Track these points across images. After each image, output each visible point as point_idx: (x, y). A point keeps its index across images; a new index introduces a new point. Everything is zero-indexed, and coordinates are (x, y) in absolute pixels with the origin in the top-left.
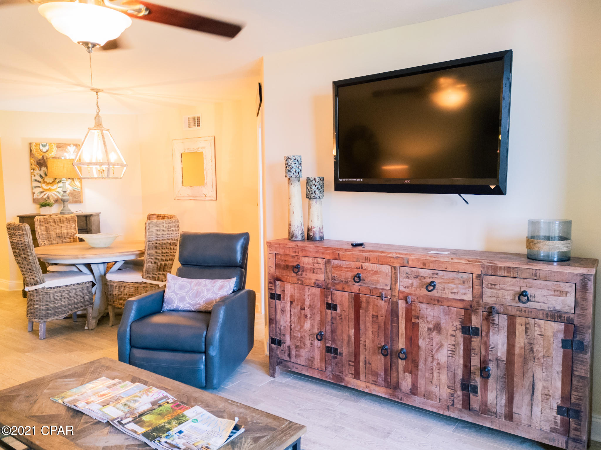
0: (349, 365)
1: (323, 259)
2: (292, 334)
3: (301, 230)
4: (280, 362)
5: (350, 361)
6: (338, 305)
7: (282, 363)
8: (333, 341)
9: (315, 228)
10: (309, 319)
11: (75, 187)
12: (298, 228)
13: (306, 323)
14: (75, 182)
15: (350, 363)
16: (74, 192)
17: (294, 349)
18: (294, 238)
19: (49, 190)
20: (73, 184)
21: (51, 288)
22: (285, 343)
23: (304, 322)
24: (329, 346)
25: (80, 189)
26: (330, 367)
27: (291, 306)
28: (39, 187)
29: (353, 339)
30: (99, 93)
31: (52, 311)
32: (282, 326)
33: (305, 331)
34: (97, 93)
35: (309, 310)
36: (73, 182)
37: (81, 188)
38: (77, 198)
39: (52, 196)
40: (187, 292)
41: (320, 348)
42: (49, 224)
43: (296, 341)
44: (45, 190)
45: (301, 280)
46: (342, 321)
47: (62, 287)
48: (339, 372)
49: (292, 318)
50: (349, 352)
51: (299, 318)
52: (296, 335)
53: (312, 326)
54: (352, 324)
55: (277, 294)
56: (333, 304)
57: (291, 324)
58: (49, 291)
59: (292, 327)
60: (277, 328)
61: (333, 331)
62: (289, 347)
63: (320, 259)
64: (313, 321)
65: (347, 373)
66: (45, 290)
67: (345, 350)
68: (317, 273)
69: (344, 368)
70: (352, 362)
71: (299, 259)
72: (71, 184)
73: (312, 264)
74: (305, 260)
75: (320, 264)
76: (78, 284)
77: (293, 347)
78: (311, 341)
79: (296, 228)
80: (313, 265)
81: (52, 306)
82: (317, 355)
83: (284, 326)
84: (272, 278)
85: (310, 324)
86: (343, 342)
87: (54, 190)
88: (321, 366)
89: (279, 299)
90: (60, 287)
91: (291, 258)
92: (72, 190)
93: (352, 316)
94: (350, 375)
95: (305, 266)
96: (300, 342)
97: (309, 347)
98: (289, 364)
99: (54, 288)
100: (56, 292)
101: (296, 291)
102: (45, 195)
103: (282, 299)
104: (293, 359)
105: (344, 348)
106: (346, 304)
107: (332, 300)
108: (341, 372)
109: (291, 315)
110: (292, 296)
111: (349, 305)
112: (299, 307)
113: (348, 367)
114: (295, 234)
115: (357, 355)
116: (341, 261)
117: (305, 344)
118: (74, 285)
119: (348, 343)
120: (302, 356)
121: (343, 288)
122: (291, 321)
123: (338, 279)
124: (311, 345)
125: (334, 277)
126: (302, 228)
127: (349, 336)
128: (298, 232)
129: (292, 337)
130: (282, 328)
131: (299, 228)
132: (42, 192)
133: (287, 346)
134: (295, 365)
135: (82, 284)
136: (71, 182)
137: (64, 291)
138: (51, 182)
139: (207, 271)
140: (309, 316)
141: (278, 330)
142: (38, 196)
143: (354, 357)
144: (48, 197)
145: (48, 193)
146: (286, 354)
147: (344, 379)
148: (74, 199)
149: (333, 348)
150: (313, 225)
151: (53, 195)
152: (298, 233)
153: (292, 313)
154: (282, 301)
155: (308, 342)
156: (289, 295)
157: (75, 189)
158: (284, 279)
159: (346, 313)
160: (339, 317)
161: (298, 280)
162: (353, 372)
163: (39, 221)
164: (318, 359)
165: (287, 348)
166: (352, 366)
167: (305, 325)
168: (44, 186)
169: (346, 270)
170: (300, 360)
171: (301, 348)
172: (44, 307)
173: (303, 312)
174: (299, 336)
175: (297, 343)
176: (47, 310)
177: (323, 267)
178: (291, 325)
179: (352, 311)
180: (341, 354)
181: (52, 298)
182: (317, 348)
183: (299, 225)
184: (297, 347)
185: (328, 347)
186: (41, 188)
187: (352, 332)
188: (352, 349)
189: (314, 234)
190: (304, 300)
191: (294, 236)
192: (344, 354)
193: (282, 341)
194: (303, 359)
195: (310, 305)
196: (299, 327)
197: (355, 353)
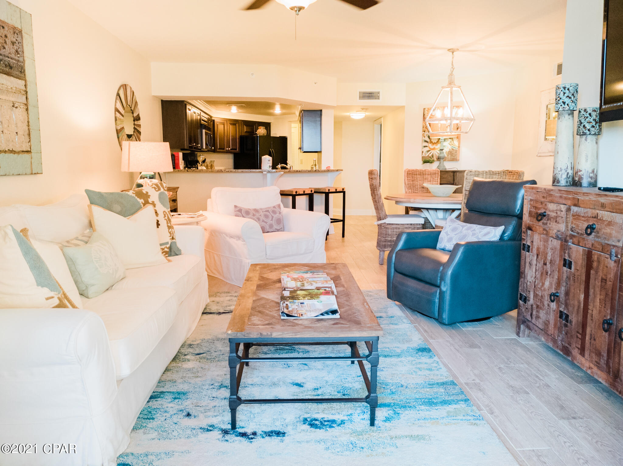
0: (577, 337)
1: (565, 205)
2: (535, 291)
3: (566, 174)
4: (524, 322)
5: (578, 332)
6: (573, 263)
7: (525, 322)
8: (567, 305)
9: (581, 171)
10: (549, 276)
11: (453, 146)
12: (561, 171)
13: (546, 281)
14: (454, 141)
15: (578, 335)
16: (452, 150)
17: (535, 309)
18: (556, 182)
19: (434, 149)
20: (453, 143)
21: (390, 224)
22: (529, 301)
23: (545, 279)
24: (562, 310)
25: (457, 148)
26: (561, 336)
27: (537, 260)
28: (427, 146)
29: (582, 305)
30: (454, 53)
31: (389, 243)
32: (529, 282)
33: (545, 290)
34: (453, 52)
35: (549, 265)
36: (452, 141)
37: (459, 147)
38: (453, 156)
39: (436, 155)
40: (456, 235)
41: (555, 311)
42: (416, 176)
43: (537, 300)
44: (431, 149)
45: (546, 230)
46: (574, 282)
47: (399, 224)
48: (568, 344)
49: (537, 273)
50: (578, 321)
51: (542, 274)
52: (538, 293)
53: (551, 284)
54: (583, 287)
55: (527, 245)
56: (569, 260)
57: (535, 280)
58: (388, 227)
59: (536, 283)
60: (525, 283)
61: (567, 294)
62: (532, 306)
63: (563, 205)
64: (552, 279)
65: (574, 346)
66: (386, 225)
67: (575, 319)
68: (558, 223)
69: (572, 340)
70: (580, 334)
71: (546, 205)
72: (451, 144)
73: (556, 211)
74: (552, 207)
75: (562, 211)
76: (411, 224)
77: (535, 306)
78: (548, 302)
79: (559, 171)
80: (557, 213)
81: (389, 239)
82: (552, 318)
83: (530, 282)
84: (525, 227)
85: (549, 282)
86: (574, 308)
87: (437, 149)
88: (554, 332)
89: (528, 251)
90: (397, 224)
91: (540, 204)
92: (451, 149)
93: (584, 278)
94: (577, 349)
95: (549, 213)
96: (541, 302)
97: (547, 308)
98: (530, 324)
99: (392, 224)
100: (393, 228)
101: (542, 243)
102: (430, 153)
103: (530, 251)
104: (534, 321)
105: (574, 315)
106: (580, 262)
107: (569, 256)
108: (570, 344)
109: (536, 270)
110: (538, 249)
111: (582, 263)
112: (543, 262)
113: (575, 339)
114: (557, 179)
115: (584, 326)
116: (580, 208)
117: (543, 305)
118: (408, 224)
119: (578, 310)
120: (541, 318)
121: (579, 242)
122: (535, 277)
123: (575, 230)
124: (548, 307)
125: (573, 227)
126: (567, 171)
127: (579, 302)
128: (561, 175)
129: (536, 295)
130: (529, 283)
131: (563, 171)
132: (428, 151)
133: (530, 304)
134: (535, 327)
135: (414, 224)
136: (451, 141)
137: (399, 228)
138: (436, 142)
139: (485, 218)
140: (549, 272)
141: (525, 285)
142: (425, 154)
143: (581, 329)
144: (433, 156)
145: (433, 152)
146: (529, 313)
147: (571, 353)
148: (452, 157)
149: (565, 313)
150: (580, 168)
151: (436, 153)
152: (561, 177)
153: (537, 269)
154: (531, 254)
155: (546, 303)
156: (536, 247)
157: (453, 148)
158: (534, 229)
159: (579, 273)
160: (573, 276)
161: (544, 229)
162: (579, 347)
163: (407, 173)
164: (553, 324)
165: (530, 306)
166: (579, 338)
167: (546, 283)
168: (431, 146)
169: (583, 219)
170: (539, 322)
171: (541, 308)
172: (384, 239)
173: (545, 267)
174: (540, 294)
175: (538, 302)
176: (385, 242)
177: (564, 215)
178: (535, 282)
179: (584, 270)
180: (571, 322)
181: (390, 233)
182: (553, 311)
183: (564, 167)
184: (538, 307)
185: (561, 312)
186: (428, 148)
187: (582, 296)
188: (580, 318)
189: (579, 179)
190: (547, 254)
191: (556, 180)
192: (573, 323)
193: (527, 298)
194: (541, 321)
195: (551, 260)
196: (541, 284)
197: (582, 323)
